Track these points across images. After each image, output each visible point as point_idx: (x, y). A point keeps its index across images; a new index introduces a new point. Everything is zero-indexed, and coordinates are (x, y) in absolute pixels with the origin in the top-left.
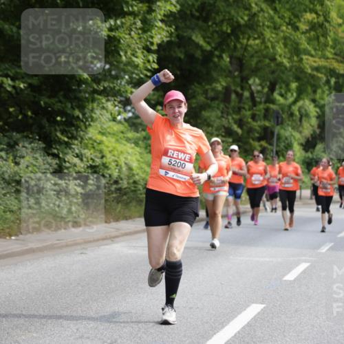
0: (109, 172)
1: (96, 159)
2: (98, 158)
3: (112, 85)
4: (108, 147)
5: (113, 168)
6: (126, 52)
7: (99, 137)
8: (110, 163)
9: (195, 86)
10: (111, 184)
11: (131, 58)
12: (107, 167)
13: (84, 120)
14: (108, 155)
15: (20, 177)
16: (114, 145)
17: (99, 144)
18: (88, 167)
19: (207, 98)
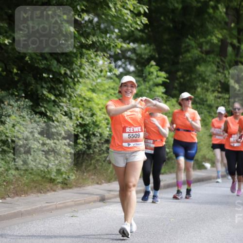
0: (100, 130)
1: (86, 117)
2: (88, 116)
3: (101, 40)
4: (98, 104)
5: (104, 127)
6: (116, 4)
7: (89, 94)
8: (100, 121)
9: (189, 39)
10: (102, 143)
11: (120, 10)
12: (97, 126)
13: (73, 76)
14: (99, 113)
15: (6, 136)
16: (104, 102)
17: (89, 101)
18: (77, 126)
19: (202, 52)
